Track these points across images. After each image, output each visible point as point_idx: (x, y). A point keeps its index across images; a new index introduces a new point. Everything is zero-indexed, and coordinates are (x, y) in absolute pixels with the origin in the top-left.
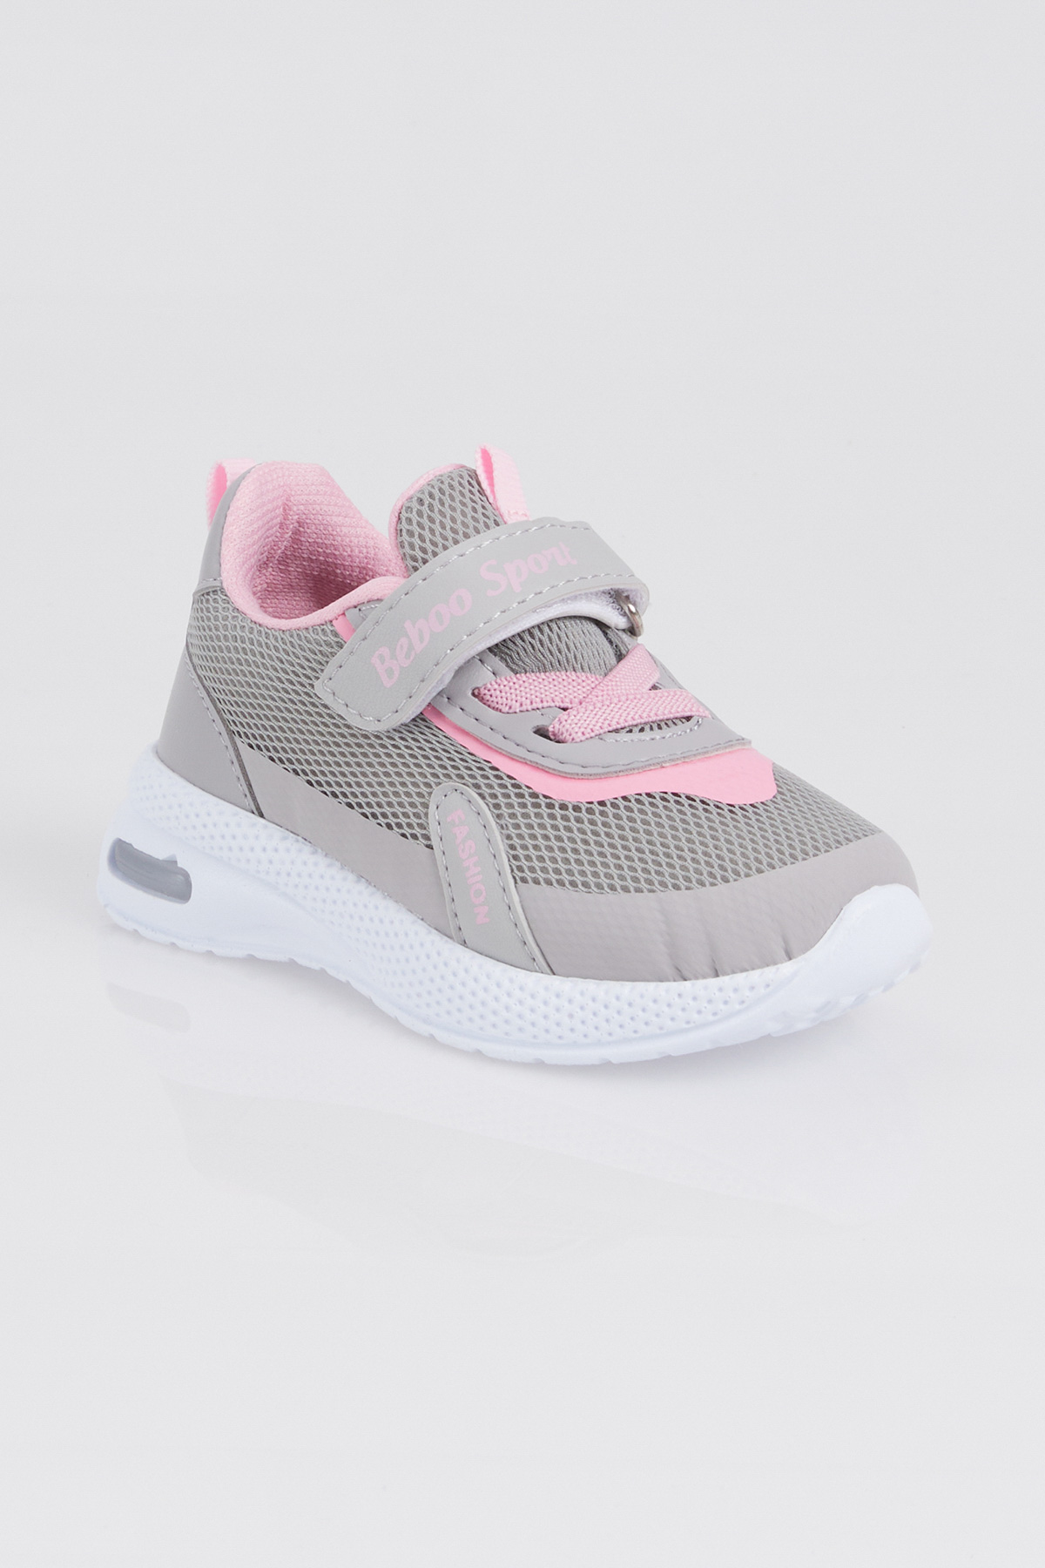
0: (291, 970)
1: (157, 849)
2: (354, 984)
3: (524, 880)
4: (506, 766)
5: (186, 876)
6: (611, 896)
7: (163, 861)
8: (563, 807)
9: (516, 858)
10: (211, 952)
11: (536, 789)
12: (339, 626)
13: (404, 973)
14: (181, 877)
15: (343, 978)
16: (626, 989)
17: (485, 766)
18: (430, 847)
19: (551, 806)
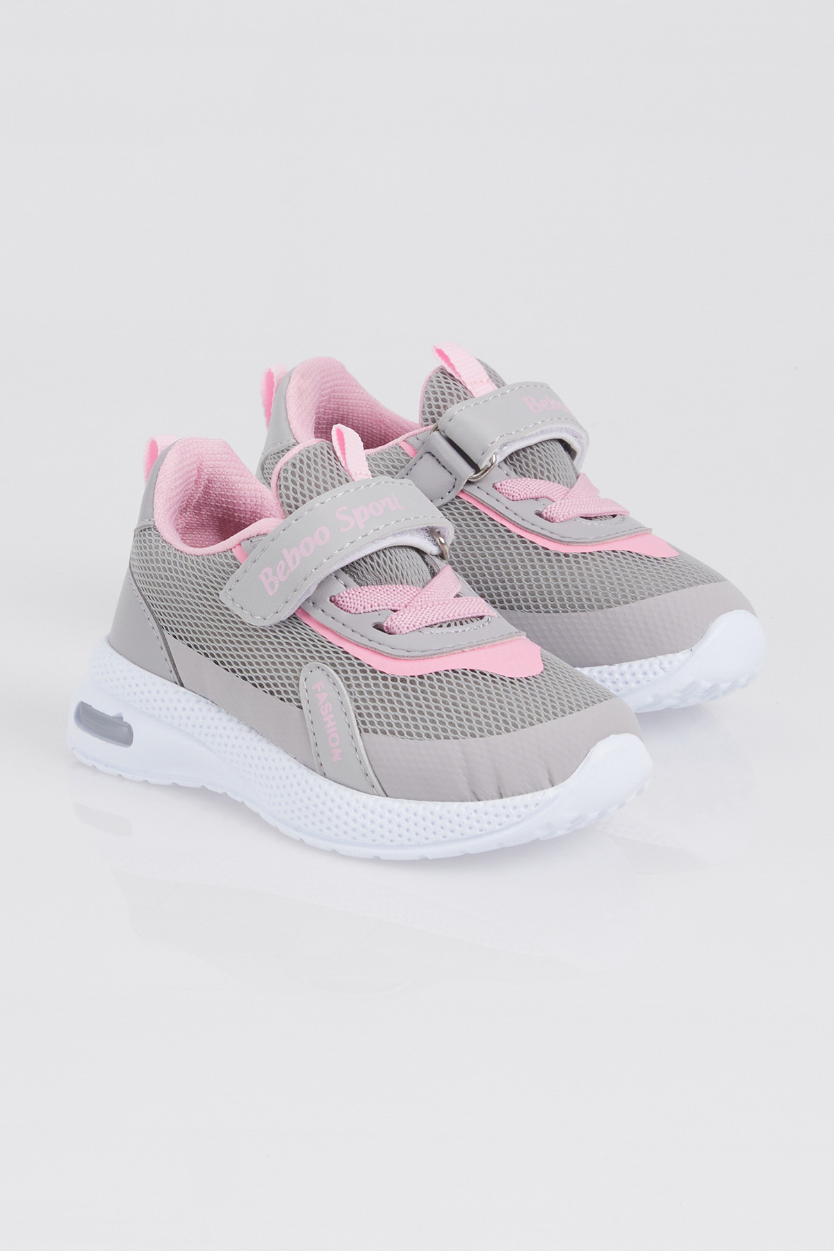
0: (203, 793)
1: (108, 708)
2: (247, 804)
3: (366, 731)
4: (354, 651)
5: (129, 727)
6: (427, 742)
7: (113, 717)
8: (394, 679)
9: (360, 715)
10: (147, 781)
11: (375, 667)
12: (236, 552)
13: (282, 796)
14: (127, 729)
15: (239, 799)
16: (438, 807)
17: (339, 650)
18: (300, 707)
19: (385, 679)
